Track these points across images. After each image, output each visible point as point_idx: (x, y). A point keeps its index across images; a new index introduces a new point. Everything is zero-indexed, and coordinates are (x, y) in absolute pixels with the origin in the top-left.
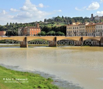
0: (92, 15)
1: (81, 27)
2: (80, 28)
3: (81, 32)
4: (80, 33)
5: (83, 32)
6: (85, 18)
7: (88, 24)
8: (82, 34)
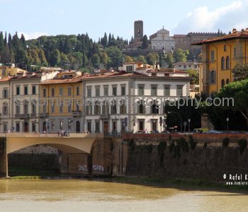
0: (139, 25)
1: (22, 91)
2: (18, 93)
3: (22, 112)
4: (18, 116)
5: (30, 112)
6: (103, 41)
7: (53, 75)
8: (26, 125)
